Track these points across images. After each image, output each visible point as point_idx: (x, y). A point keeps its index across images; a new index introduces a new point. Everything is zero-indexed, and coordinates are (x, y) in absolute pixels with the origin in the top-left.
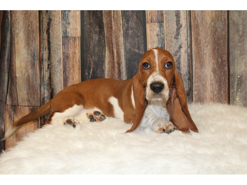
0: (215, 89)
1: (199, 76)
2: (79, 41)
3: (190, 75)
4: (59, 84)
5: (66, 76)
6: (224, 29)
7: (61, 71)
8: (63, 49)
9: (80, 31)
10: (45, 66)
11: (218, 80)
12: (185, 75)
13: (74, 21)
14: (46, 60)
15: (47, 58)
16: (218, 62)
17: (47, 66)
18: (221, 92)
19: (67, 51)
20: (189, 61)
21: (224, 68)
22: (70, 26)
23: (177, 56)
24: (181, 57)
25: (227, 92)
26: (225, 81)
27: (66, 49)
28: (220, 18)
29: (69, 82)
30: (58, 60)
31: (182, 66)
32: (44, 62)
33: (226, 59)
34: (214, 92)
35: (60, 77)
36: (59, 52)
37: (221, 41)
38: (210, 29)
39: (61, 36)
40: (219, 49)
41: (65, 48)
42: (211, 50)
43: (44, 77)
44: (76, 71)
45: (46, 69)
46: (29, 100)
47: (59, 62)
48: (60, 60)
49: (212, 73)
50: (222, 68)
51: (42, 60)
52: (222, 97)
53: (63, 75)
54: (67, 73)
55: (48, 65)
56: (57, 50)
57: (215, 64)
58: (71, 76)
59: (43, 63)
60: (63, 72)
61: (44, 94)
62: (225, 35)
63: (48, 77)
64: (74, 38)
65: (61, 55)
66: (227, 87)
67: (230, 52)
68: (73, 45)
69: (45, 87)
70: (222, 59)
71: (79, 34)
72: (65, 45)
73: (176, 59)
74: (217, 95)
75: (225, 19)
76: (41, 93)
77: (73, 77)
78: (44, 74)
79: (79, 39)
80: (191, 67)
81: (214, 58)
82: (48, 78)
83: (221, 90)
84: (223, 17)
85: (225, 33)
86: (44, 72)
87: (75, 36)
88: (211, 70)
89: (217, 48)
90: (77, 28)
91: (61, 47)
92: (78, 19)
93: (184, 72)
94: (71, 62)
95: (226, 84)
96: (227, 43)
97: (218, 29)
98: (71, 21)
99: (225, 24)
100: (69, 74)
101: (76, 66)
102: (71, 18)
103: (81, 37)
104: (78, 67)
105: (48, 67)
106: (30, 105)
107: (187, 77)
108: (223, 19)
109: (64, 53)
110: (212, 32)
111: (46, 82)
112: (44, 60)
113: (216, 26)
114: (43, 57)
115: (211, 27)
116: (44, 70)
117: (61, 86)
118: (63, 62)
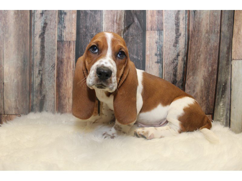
0: (204, 96)
1: (191, 83)
2: (74, 45)
3: (184, 82)
4: (52, 90)
5: (59, 82)
6: (216, 41)
7: (54, 76)
8: (58, 54)
9: (76, 35)
10: (35, 72)
11: (207, 87)
12: (179, 82)
13: (69, 25)
14: (37, 65)
15: (38, 64)
16: (208, 71)
17: (37, 72)
18: (209, 97)
19: (61, 56)
20: (184, 68)
21: (213, 76)
22: (66, 30)
23: (175, 64)
24: (178, 65)
25: (214, 98)
26: (213, 88)
27: (60, 54)
28: (213, 31)
29: (62, 88)
30: (52, 65)
31: (178, 74)
32: (35, 67)
33: (216, 68)
34: (203, 98)
35: (53, 83)
36: (53, 57)
37: (213, 51)
38: (205, 39)
39: (56, 41)
40: (210, 58)
41: (59, 52)
42: (203, 59)
43: (33, 84)
44: (70, 77)
45: (37, 75)
46: (17, 108)
47: (53, 68)
48: (54, 65)
49: (203, 80)
50: (211, 76)
51: (33, 66)
52: (209, 103)
53: (57, 81)
54: (60, 79)
55: (39, 71)
56: (52, 55)
57: (206, 72)
58: (64, 82)
59: (33, 69)
60: (57, 78)
61: (33, 102)
62: (217, 46)
63: (38, 83)
64: (68, 42)
65: (55, 60)
66: (214, 94)
67: (220, 62)
68: (68, 50)
69: (34, 94)
70: (212, 68)
71: (74, 38)
72: (59, 50)
73: (173, 67)
74: (206, 100)
75: (218, 31)
76: (30, 100)
77: (66, 83)
78: (34, 80)
79: (74, 43)
80: (185, 74)
81: (205, 66)
82: (38, 85)
83: (209, 96)
84: (216, 30)
85: (216, 44)
86: (33, 79)
87: (70, 40)
88: (202, 77)
89: (208, 57)
90: (72, 32)
91: (55, 52)
92: (74, 22)
93: (179, 79)
94: (65, 68)
95: (213, 90)
96: (217, 53)
97: (211, 40)
98: (67, 24)
99: (218, 36)
100: (63, 80)
101: (70, 72)
102: (67, 22)
103: (76, 41)
104: (72, 73)
105: (39, 73)
106: (17, 113)
107: (181, 84)
108: (216, 32)
109: (58, 58)
110: (205, 43)
111: (35, 89)
112: (35, 65)
113: (210, 37)
114: (33, 63)
115: (205, 38)
116: (34, 76)
117: (53, 92)
118: (57, 67)
